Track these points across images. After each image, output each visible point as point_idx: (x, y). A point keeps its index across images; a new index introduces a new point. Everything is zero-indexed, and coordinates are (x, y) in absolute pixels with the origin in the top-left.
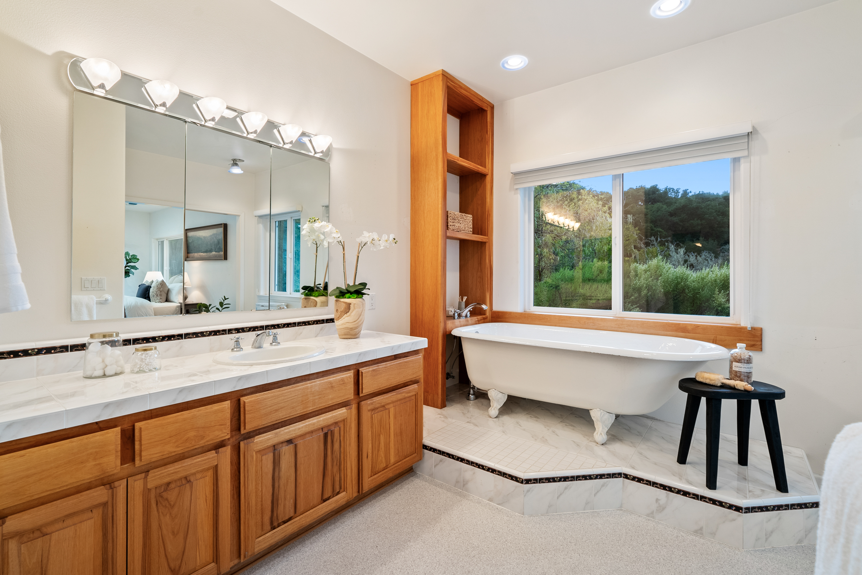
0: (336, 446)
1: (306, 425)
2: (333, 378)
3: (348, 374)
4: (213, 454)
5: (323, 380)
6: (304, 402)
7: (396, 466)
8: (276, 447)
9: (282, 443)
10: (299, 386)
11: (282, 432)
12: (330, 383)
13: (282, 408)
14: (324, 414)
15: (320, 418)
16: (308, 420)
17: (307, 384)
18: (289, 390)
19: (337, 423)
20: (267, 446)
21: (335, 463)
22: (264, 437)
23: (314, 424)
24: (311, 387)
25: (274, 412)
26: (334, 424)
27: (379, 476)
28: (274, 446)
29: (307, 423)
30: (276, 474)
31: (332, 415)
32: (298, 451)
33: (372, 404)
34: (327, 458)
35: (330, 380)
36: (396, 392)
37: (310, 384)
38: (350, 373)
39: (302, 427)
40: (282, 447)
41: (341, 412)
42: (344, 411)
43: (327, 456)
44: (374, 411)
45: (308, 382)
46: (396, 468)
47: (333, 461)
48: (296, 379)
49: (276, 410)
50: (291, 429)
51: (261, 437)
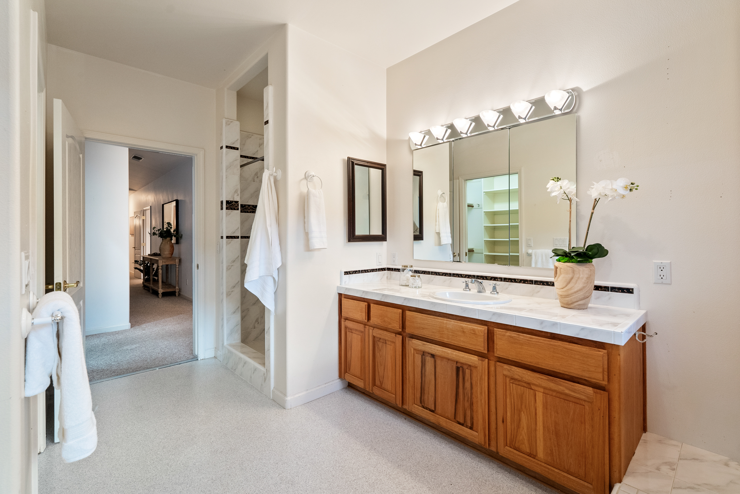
0: (468, 385)
1: (442, 351)
2: (466, 325)
3: (480, 327)
4: (393, 335)
5: (457, 323)
6: (441, 332)
7: (548, 468)
8: (425, 353)
9: (429, 353)
10: (438, 319)
11: (427, 346)
12: (462, 328)
13: (426, 329)
14: (458, 351)
15: (454, 352)
16: (445, 348)
17: (445, 320)
18: (431, 319)
19: (471, 366)
20: (418, 349)
21: (466, 399)
22: (417, 342)
23: (448, 353)
24: (446, 324)
25: (422, 329)
26: (468, 366)
27: (519, 455)
28: (424, 352)
29: (444, 350)
30: (423, 371)
31: (464, 356)
32: (437, 366)
33: (509, 371)
34: (458, 388)
35: (462, 325)
36: (549, 378)
37: (446, 321)
38: (483, 328)
39: (440, 351)
40: (428, 356)
41: (472, 358)
42: (475, 359)
43: (459, 387)
44: (513, 380)
45: (445, 319)
46: (547, 470)
47: (464, 396)
48: (439, 313)
49: (423, 328)
50: (432, 347)
51: (416, 341)
